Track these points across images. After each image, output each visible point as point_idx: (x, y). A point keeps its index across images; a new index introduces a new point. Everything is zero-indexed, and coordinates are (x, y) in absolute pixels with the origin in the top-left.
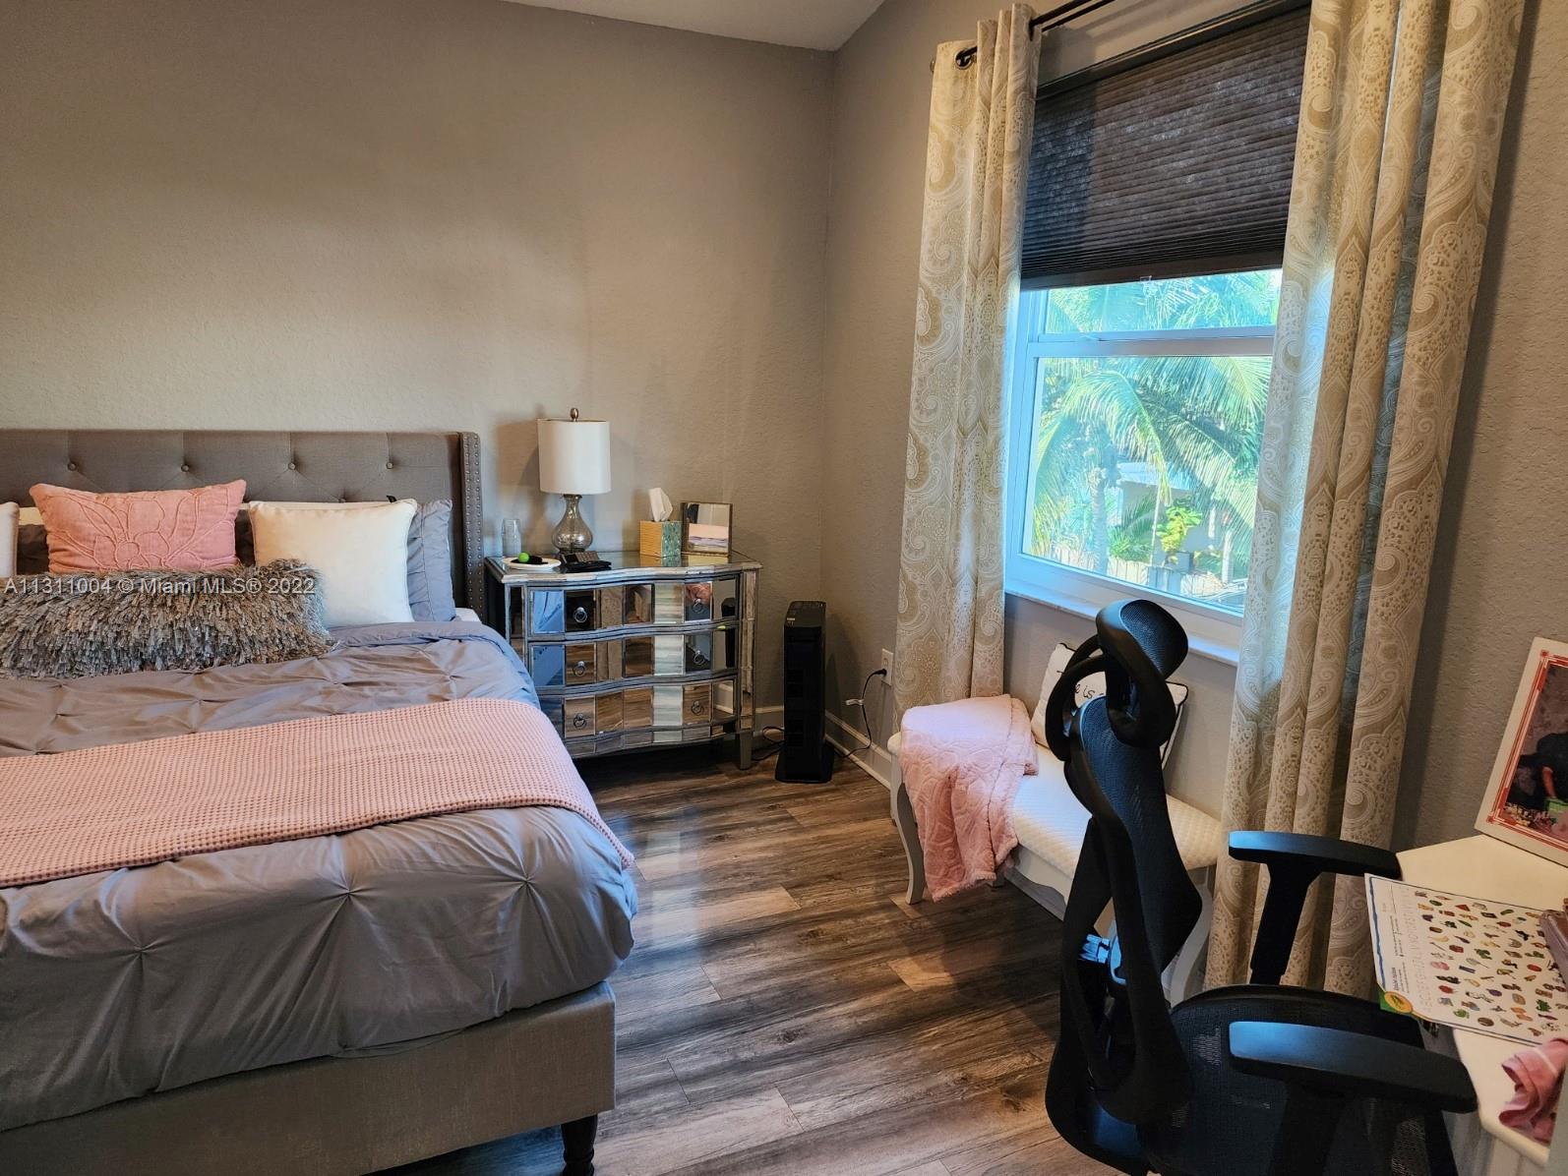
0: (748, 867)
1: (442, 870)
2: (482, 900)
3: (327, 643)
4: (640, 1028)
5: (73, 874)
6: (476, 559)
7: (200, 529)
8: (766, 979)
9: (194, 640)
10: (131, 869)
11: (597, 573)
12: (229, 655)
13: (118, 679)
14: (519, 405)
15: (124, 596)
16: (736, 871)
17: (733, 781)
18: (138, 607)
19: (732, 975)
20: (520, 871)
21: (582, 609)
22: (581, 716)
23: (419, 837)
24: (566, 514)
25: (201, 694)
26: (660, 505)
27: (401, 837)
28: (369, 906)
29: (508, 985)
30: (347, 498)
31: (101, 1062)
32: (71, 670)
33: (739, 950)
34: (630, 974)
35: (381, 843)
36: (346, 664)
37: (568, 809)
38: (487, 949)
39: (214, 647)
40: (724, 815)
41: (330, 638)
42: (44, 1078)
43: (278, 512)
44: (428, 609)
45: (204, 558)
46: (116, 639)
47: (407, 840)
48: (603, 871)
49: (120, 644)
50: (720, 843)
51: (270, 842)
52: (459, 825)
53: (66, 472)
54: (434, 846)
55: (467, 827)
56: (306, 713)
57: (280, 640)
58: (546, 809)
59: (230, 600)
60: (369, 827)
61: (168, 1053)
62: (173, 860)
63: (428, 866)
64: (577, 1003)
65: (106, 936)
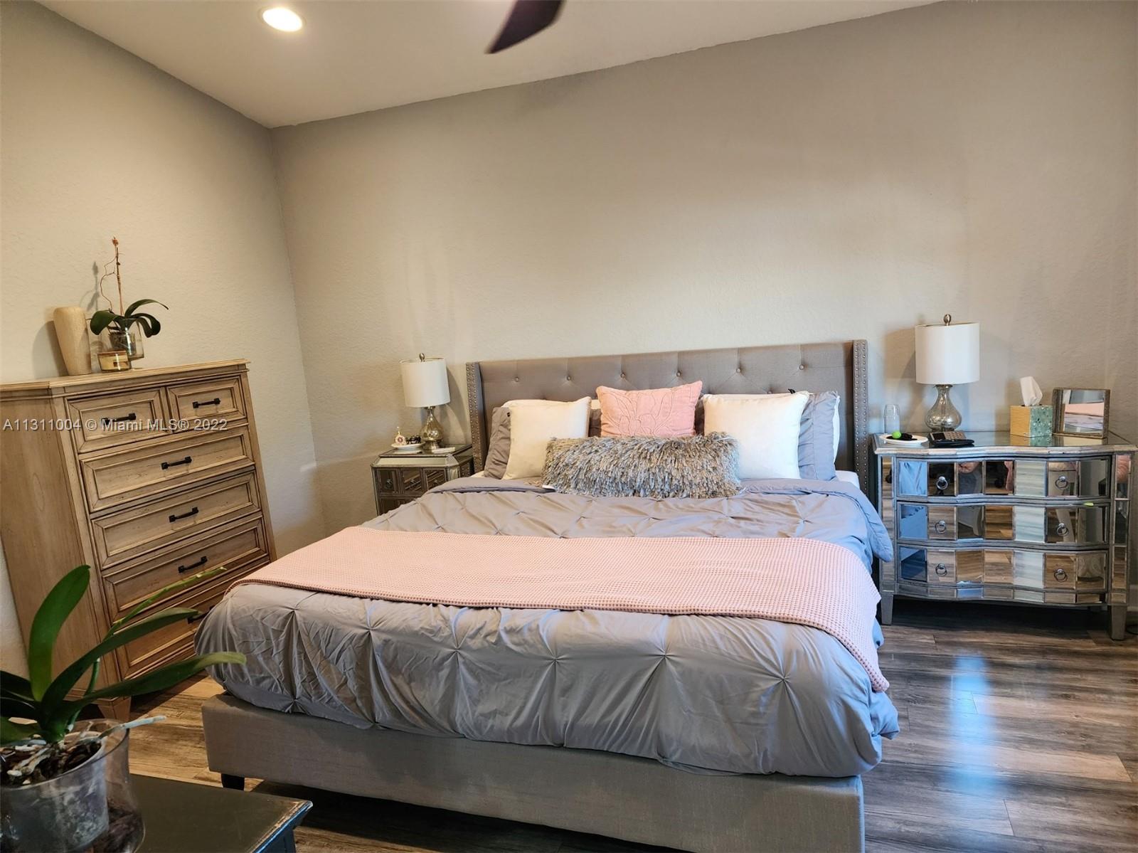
0: (1087, 729)
1: (723, 655)
2: (749, 685)
3: (737, 488)
4: (928, 831)
5: (534, 607)
6: (862, 435)
7: (674, 412)
8: (1066, 833)
9: (660, 480)
10: (562, 610)
11: (957, 449)
12: (678, 491)
13: (622, 500)
14: (902, 316)
15: (627, 451)
16: (1072, 729)
17: (1099, 649)
18: (633, 458)
19: (1033, 818)
20: (779, 670)
21: (943, 478)
22: (942, 565)
23: (713, 628)
24: (938, 400)
25: (653, 513)
26: (1030, 391)
27: (703, 625)
28: (676, 667)
29: (769, 753)
30: (772, 390)
31: (535, 719)
32: (600, 492)
33: (1047, 799)
34: (935, 785)
35: (689, 625)
36: (743, 504)
37: (828, 633)
38: (753, 721)
39: (670, 485)
40: (1079, 676)
41: (740, 486)
42: (511, 718)
43: (719, 401)
44: (813, 471)
45: (674, 430)
46: (621, 476)
47: (706, 628)
48: (847, 688)
49: (623, 479)
50: (1064, 701)
51: (631, 611)
52: (743, 626)
53: (619, 379)
54: (722, 637)
55: (747, 629)
56: (698, 533)
57: (707, 484)
58: (810, 629)
59: (680, 456)
60: (688, 615)
61: (566, 725)
62: (582, 610)
63: (715, 650)
64: (829, 786)
65: (540, 646)
